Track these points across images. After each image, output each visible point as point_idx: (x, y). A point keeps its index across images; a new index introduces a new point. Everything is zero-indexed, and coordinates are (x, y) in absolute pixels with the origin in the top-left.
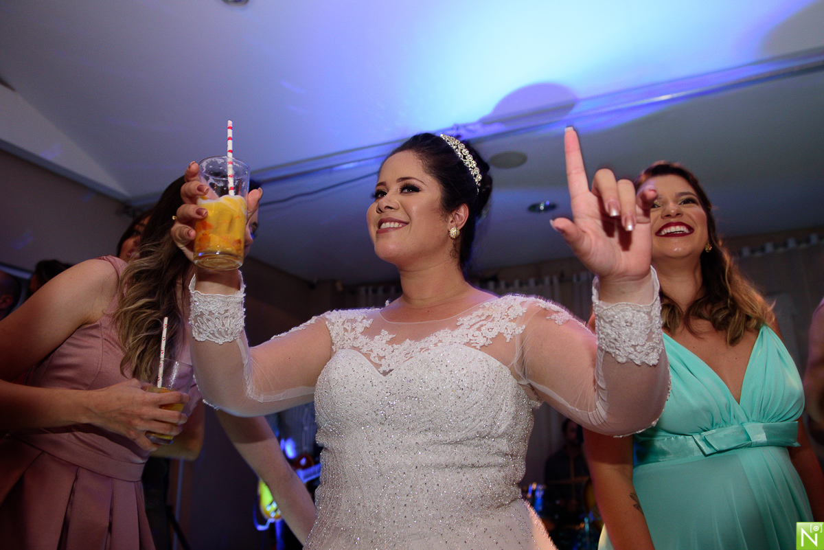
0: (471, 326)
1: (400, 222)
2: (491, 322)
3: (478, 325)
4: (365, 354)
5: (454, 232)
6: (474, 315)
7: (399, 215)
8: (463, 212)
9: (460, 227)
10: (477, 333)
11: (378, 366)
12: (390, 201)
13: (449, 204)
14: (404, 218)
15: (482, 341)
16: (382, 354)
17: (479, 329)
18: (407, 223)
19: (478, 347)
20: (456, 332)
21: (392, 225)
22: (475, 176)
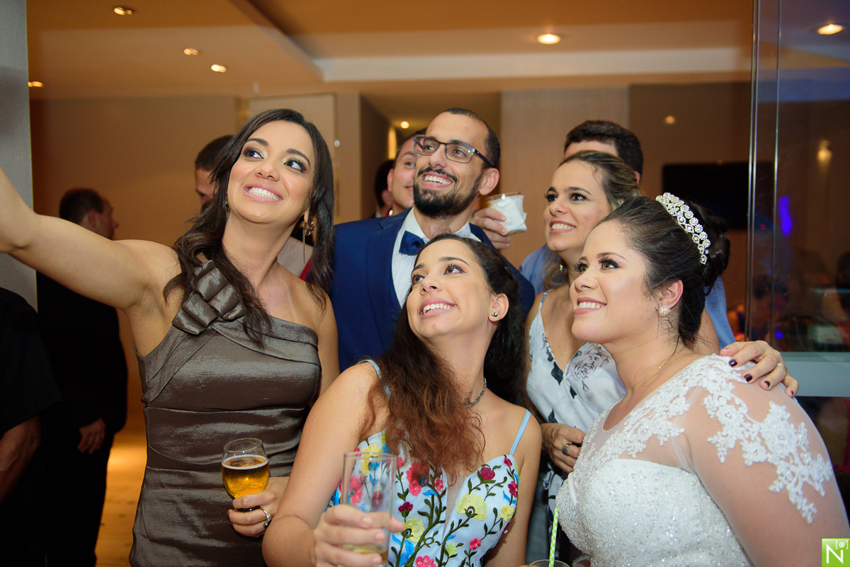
0: (632, 427)
2: (650, 419)
5: (664, 310)
7: (596, 295)
8: (677, 288)
12: (586, 280)
13: (658, 281)
14: (601, 298)
17: (636, 431)
18: (606, 305)
21: (589, 305)
22: (701, 242)
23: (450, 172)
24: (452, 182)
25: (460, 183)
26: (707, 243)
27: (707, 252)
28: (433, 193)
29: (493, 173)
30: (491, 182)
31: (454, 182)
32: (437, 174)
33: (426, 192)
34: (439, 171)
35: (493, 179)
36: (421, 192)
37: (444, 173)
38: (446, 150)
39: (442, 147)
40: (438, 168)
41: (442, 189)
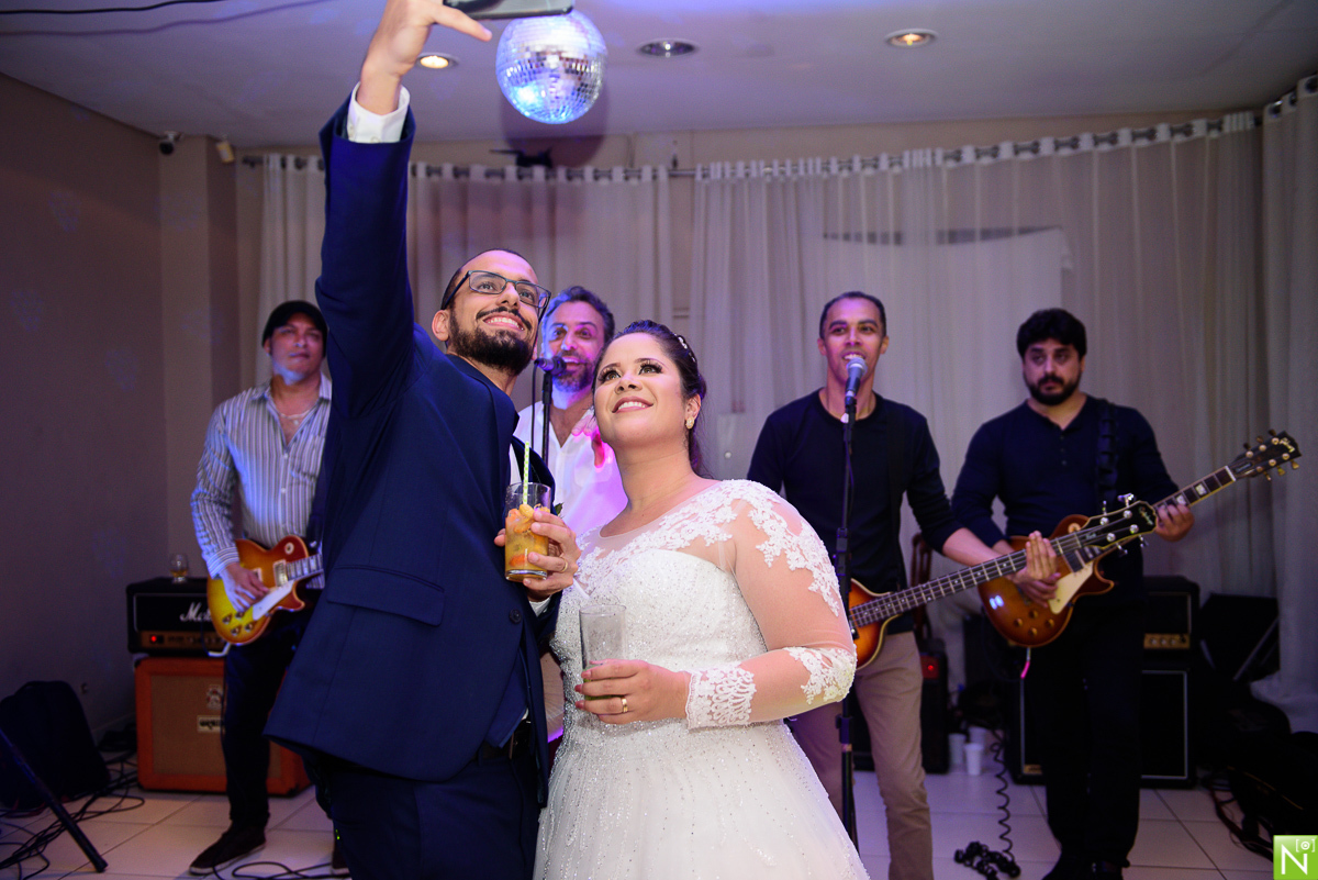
0: (672, 526)
2: (694, 521)
15: (680, 543)
19: (677, 549)
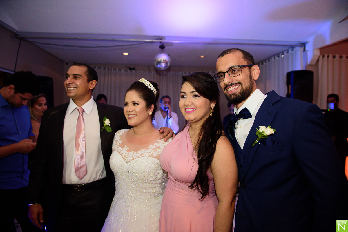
1: (134, 115)
2: (159, 149)
3: (155, 150)
4: (121, 155)
5: (150, 113)
6: (155, 145)
7: (133, 113)
9: (152, 111)
10: (154, 153)
11: (124, 159)
12: (130, 109)
13: (148, 106)
14: (135, 114)
15: (155, 155)
16: (126, 155)
17: (155, 151)
18: (136, 115)
19: (153, 157)
20: (147, 151)
21: (132, 116)
22: (155, 92)
23: (236, 82)
24: (239, 85)
25: (243, 84)
26: (156, 92)
27: (156, 94)
28: (234, 94)
29: (255, 68)
30: (256, 72)
31: (240, 85)
32: (231, 86)
33: (231, 96)
34: (231, 85)
35: (256, 70)
36: (229, 97)
37: (234, 84)
38: (229, 74)
39: (226, 73)
40: (230, 83)
41: (237, 90)
